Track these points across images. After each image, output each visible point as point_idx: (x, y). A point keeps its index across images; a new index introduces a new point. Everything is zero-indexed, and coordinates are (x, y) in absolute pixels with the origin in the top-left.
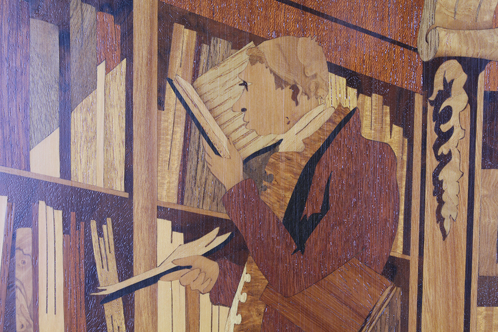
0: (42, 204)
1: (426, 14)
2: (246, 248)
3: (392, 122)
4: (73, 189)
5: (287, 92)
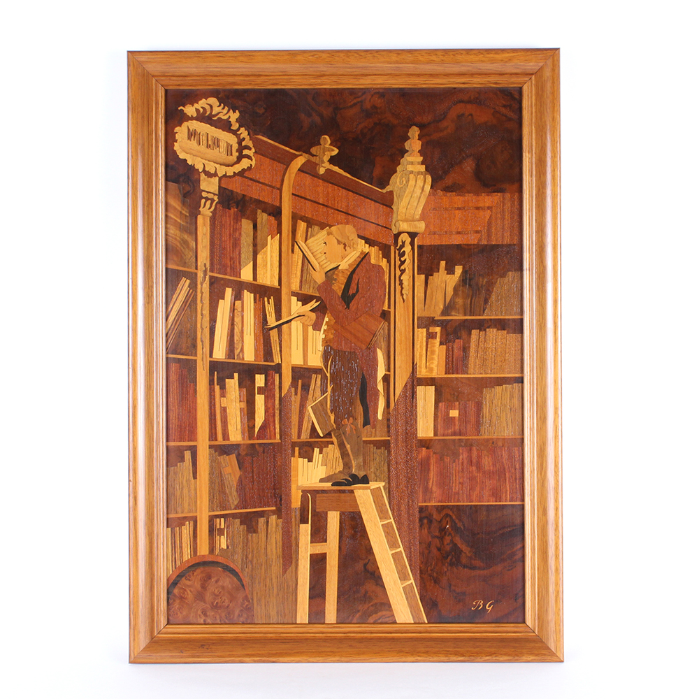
0: (245, 291)
1: (395, 216)
2: (326, 307)
3: (383, 257)
4: (258, 285)
5: (342, 246)
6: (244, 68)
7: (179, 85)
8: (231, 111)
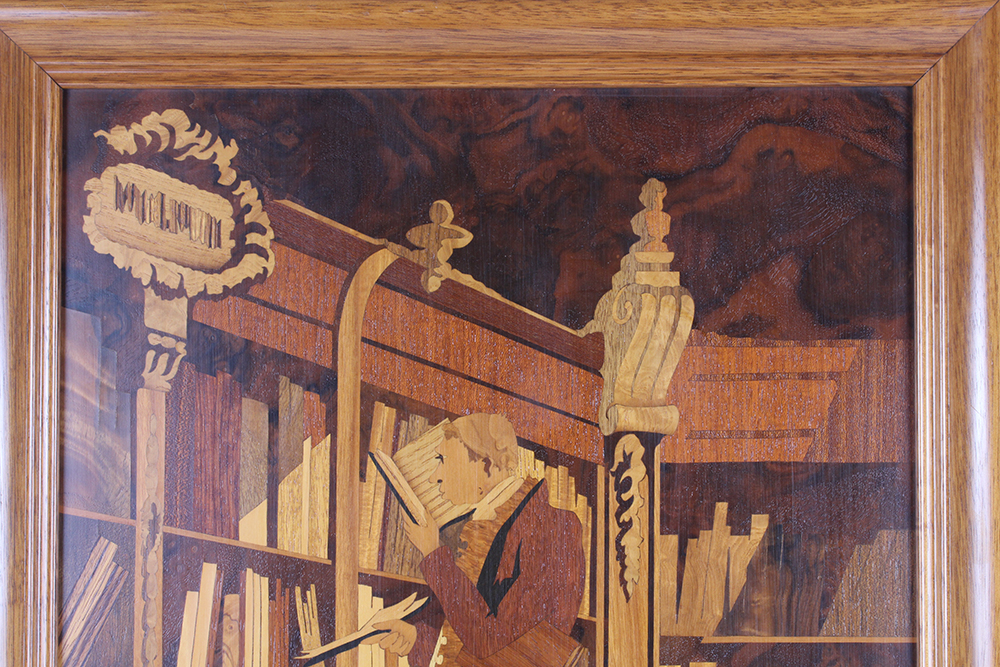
0: (249, 571)
1: (606, 393)
2: (442, 612)
3: (578, 491)
4: (279, 556)
5: (481, 464)
6: (246, 38)
7: (94, 79)
8: (219, 140)
